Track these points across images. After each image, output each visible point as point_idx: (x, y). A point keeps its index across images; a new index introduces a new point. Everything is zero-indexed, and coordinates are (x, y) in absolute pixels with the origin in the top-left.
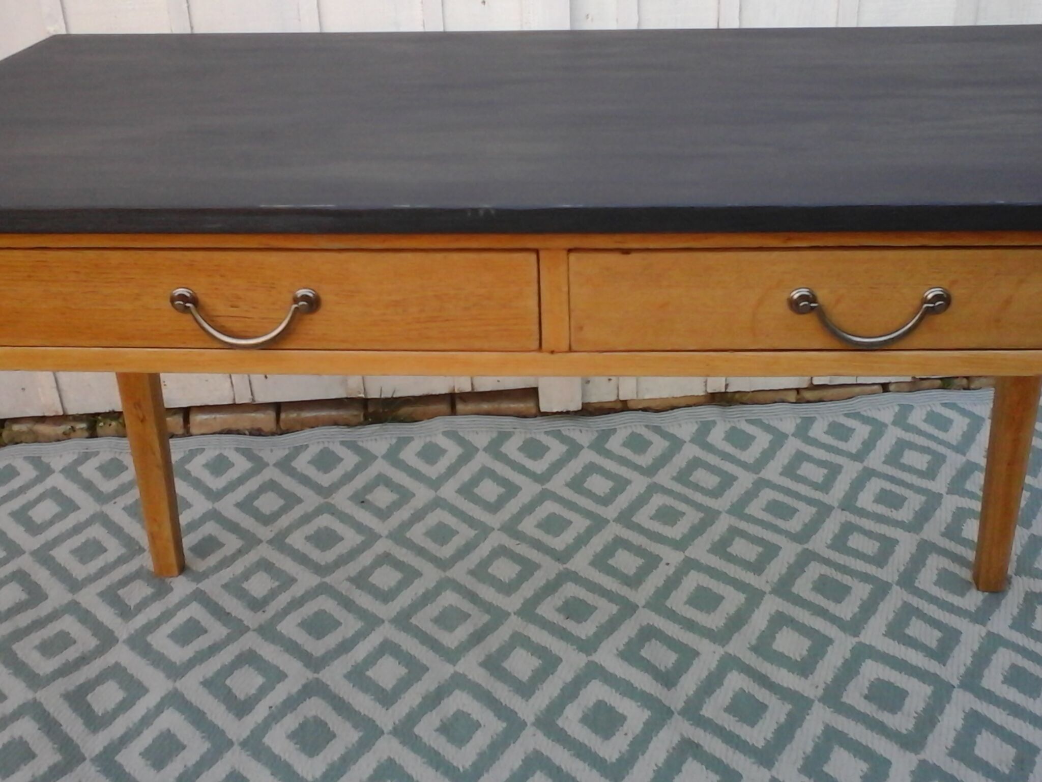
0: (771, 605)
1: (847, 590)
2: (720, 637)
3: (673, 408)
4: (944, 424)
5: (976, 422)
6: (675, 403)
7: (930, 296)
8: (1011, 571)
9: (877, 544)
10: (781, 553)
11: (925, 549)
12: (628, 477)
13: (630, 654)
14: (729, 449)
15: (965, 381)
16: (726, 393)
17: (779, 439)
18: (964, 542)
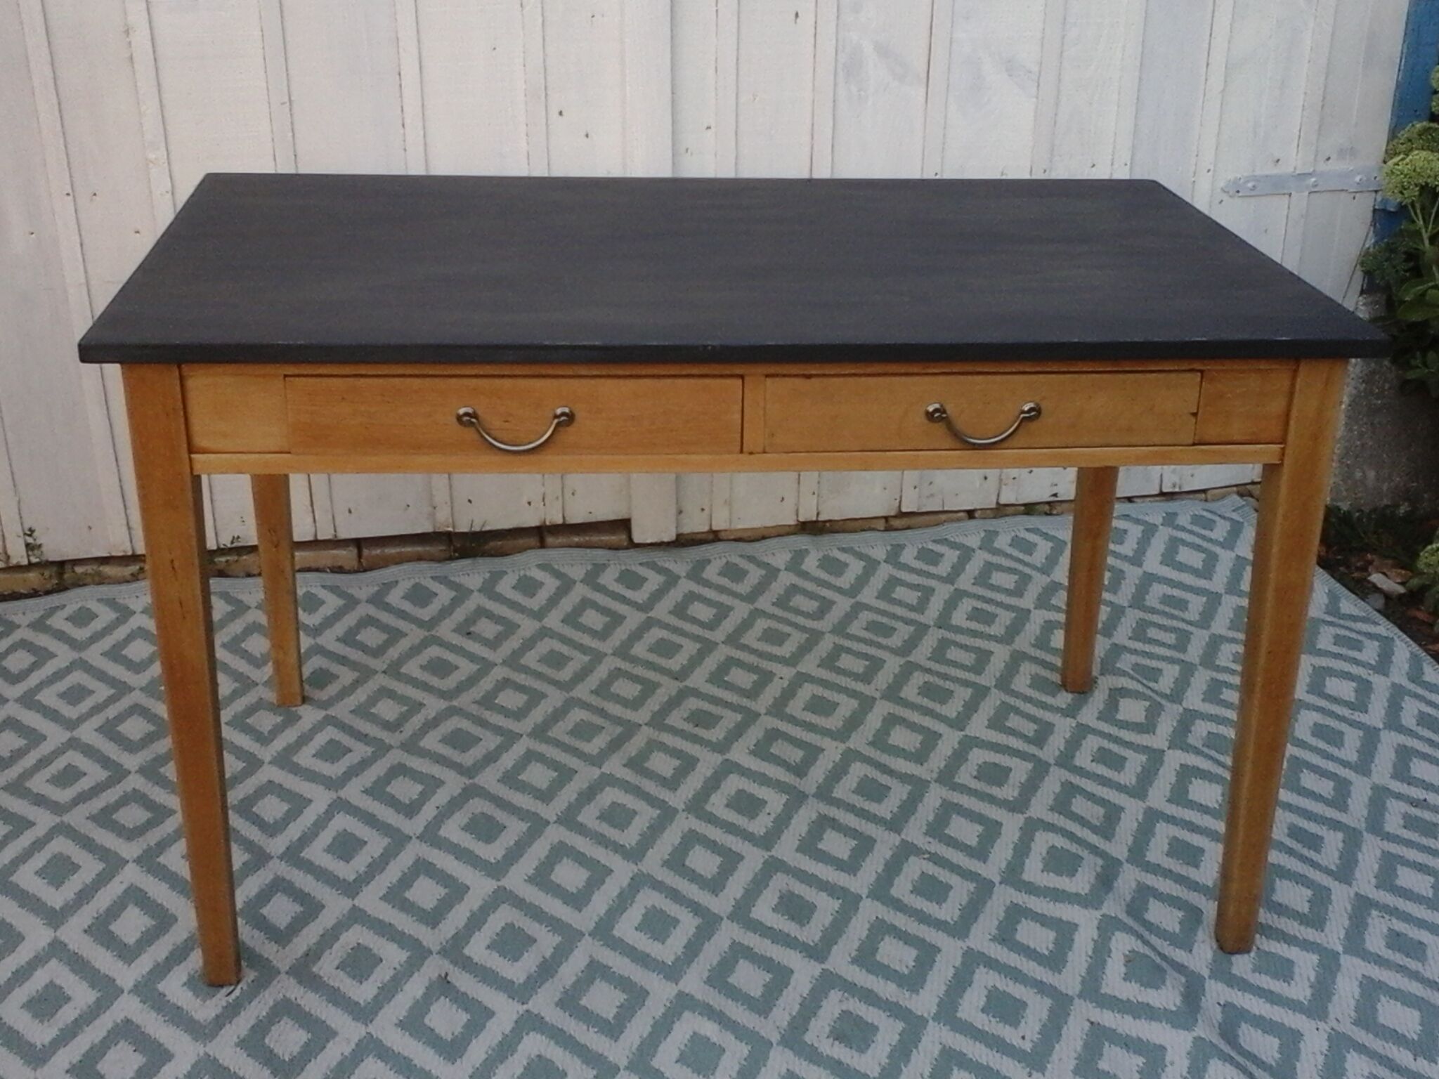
0: (882, 709)
1: (950, 693)
2: (841, 735)
3: (764, 538)
4: (1029, 548)
5: (1058, 545)
6: (766, 533)
7: (1026, 408)
8: (1095, 672)
9: (973, 656)
10: (886, 666)
11: (1018, 658)
12: (729, 604)
13: (761, 751)
14: (823, 575)
15: (1047, 508)
16: (817, 522)
17: (871, 565)
18: (1054, 651)
